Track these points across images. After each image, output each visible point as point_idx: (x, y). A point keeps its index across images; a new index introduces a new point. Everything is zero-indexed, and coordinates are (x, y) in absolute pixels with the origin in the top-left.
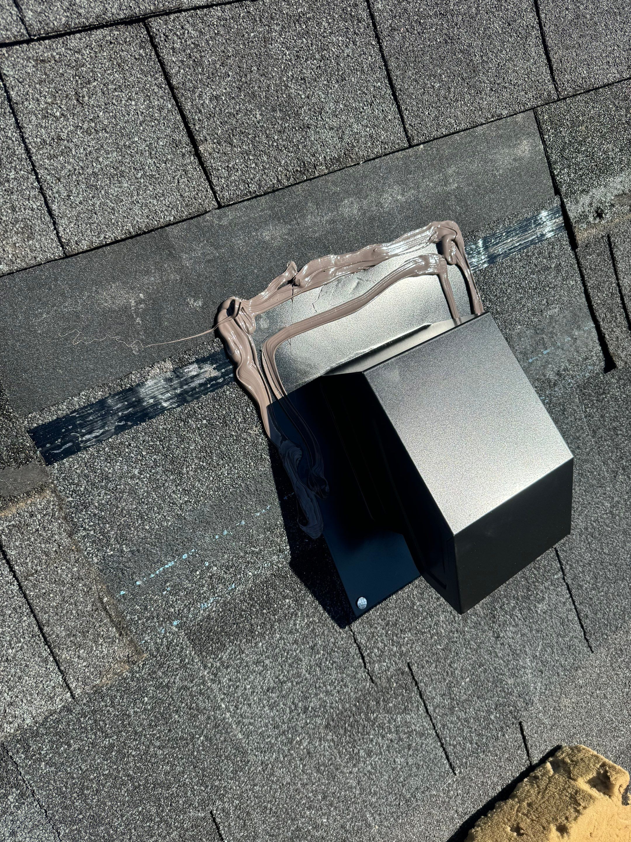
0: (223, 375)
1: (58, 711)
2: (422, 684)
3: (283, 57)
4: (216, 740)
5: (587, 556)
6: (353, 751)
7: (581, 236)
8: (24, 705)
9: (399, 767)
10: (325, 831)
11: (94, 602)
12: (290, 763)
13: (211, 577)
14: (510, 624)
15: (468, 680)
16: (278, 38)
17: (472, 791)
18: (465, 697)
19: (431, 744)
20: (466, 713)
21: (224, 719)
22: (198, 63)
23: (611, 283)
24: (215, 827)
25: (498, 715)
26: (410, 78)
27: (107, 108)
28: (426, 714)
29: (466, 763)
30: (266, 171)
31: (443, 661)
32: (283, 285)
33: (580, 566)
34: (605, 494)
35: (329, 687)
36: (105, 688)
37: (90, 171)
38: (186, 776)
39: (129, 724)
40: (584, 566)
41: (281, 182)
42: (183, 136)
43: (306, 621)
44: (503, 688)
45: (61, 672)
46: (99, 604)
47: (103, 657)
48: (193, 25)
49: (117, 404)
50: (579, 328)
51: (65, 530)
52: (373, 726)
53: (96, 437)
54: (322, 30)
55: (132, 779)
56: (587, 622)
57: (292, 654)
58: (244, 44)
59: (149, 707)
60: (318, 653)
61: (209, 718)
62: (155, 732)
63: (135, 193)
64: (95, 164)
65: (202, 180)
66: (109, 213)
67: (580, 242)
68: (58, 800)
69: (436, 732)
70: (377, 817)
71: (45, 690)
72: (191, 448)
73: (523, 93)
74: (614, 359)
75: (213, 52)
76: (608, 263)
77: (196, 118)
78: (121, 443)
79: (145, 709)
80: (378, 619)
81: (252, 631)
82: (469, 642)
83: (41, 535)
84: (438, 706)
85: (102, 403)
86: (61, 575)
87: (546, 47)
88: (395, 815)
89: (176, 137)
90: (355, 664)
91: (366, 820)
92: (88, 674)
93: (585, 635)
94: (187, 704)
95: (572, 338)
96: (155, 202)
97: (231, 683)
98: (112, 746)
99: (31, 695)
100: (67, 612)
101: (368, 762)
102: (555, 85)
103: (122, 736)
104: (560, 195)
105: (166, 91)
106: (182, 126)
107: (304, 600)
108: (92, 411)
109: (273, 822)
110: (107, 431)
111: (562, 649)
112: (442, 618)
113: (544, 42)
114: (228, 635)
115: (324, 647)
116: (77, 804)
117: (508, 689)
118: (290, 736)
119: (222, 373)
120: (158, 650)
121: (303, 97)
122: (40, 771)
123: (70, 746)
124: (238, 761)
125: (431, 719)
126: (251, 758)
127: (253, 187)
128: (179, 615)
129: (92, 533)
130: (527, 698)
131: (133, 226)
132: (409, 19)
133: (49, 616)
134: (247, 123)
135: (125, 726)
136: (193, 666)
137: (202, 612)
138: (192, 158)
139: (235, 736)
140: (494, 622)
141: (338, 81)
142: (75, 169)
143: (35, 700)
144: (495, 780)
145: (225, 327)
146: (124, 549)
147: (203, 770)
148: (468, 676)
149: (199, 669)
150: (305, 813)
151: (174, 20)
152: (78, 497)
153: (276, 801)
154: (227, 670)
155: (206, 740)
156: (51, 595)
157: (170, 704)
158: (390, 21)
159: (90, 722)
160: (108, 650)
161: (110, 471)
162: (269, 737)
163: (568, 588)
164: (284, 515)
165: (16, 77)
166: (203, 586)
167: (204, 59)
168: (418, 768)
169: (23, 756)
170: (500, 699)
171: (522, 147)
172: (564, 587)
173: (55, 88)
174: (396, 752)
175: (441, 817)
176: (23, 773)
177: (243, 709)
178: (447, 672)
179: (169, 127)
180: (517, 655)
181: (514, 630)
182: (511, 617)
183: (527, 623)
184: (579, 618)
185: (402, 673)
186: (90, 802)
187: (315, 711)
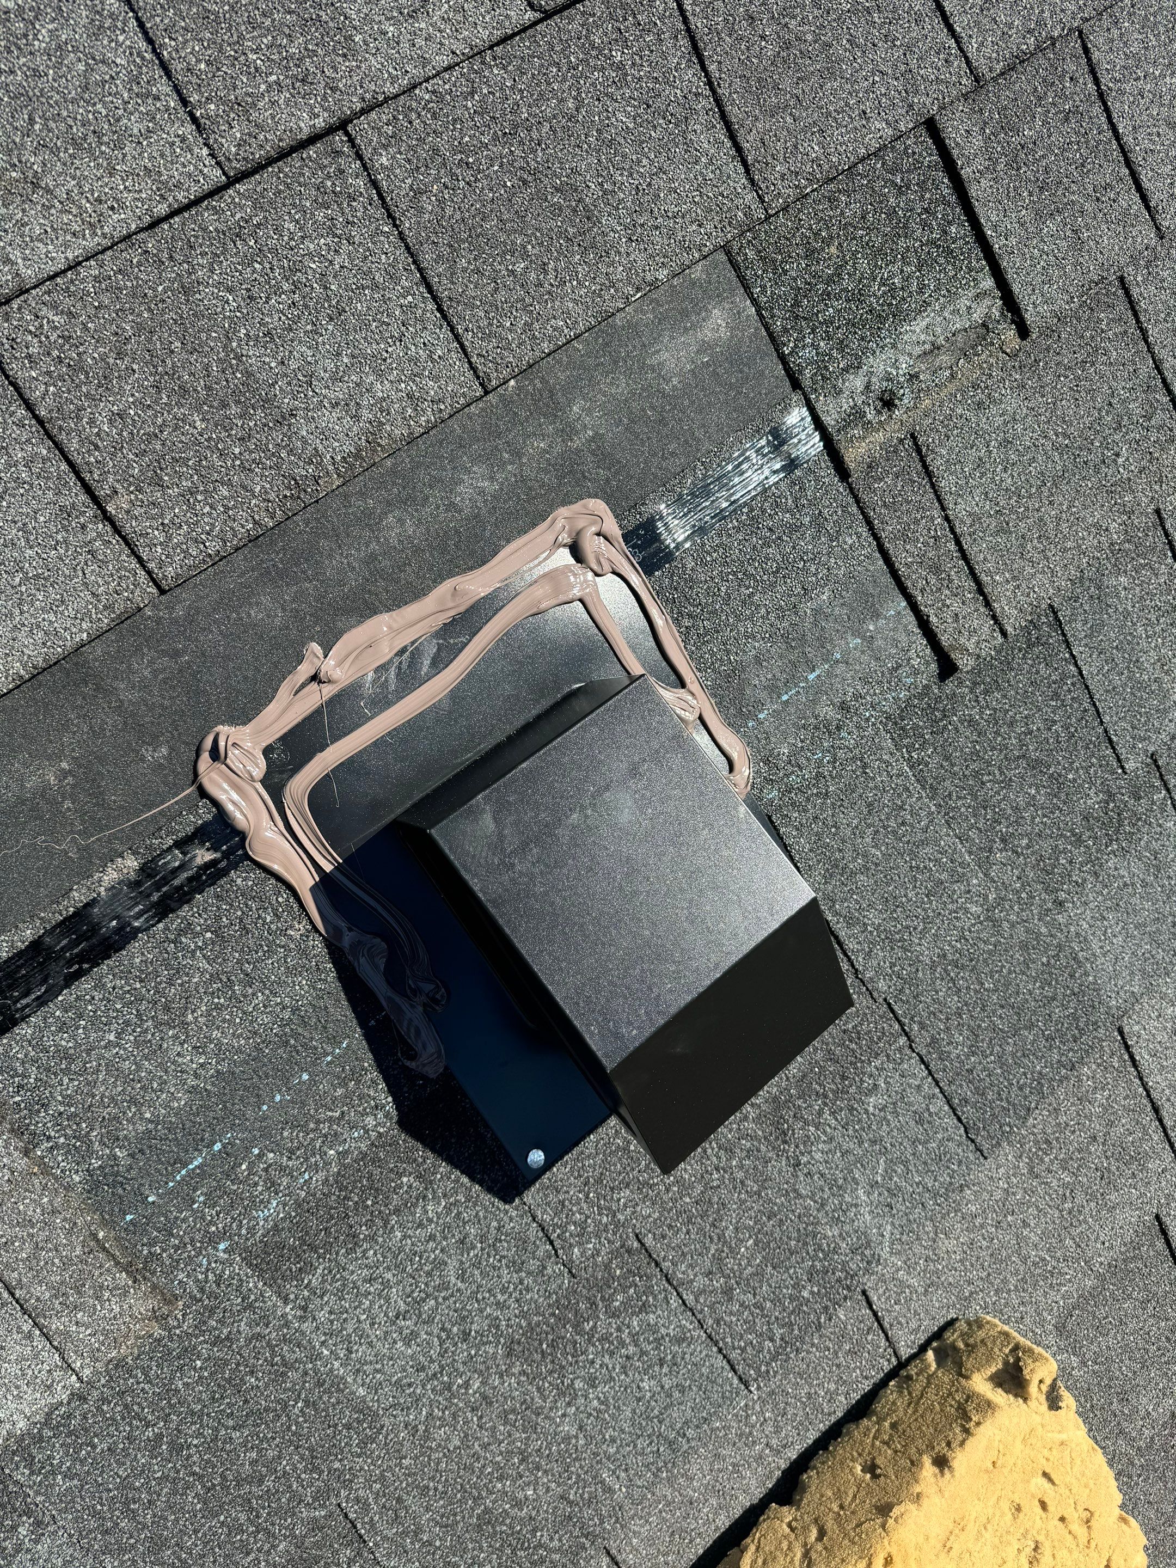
0: (226, 855)
1: (65, 1402)
2: (668, 1264)
3: (223, 309)
4: (324, 1403)
5: (953, 1002)
6: (563, 1383)
7: (853, 455)
8: (9, 1403)
9: (648, 1394)
10: (534, 1509)
11: (84, 1241)
12: (454, 1418)
13: (266, 1170)
14: (818, 1139)
15: (751, 1242)
16: (209, 277)
17: (791, 1411)
18: (750, 1270)
19: (701, 1352)
20: (755, 1295)
21: (331, 1370)
22: (78, 367)
23: (932, 519)
24: (349, 1525)
25: (815, 1289)
26: (464, 270)
28: (683, 1308)
29: (768, 1372)
30: (231, 512)
31: (699, 1221)
32: (303, 686)
33: (940, 1020)
34: (969, 892)
35: (499, 1296)
36: (130, 1358)
38: (284, 1463)
39: (179, 1402)
40: (948, 1019)
41: (260, 525)
42: (76, 495)
43: (444, 1204)
44: (820, 1246)
45: (56, 1348)
46: (92, 1243)
47: (115, 1317)
48: (54, 306)
49: (59, 942)
50: (876, 615)
51: (16, 1148)
52: (589, 1340)
53: (38, 998)
54: (286, 238)
55: (201, 1477)
56: (968, 1112)
57: (429, 1257)
58: (150, 310)
59: (206, 1374)
60: (474, 1247)
61: (306, 1373)
62: (222, 1407)
63: (17, 612)
65: (124, 557)
67: (852, 466)
68: (93, 1524)
69: (705, 1332)
70: (623, 1475)
71: (36, 1377)
72: (196, 980)
73: (694, 227)
74: (953, 656)
75: (98, 342)
76: (920, 484)
77: (92, 459)
78: (78, 998)
79: (200, 1377)
80: (568, 1178)
81: (353, 1235)
82: (742, 1182)
84: (703, 1292)
85: (36, 945)
86: (25, 1212)
87: (728, 125)
88: (654, 1469)
89: (65, 501)
90: (540, 1253)
91: (602, 1482)
92: (97, 1345)
93: (966, 1132)
94: (265, 1360)
95: (863, 638)
96: (52, 617)
97: (332, 1317)
98: (159, 1437)
99: (17, 1387)
100: (47, 1263)
101: (591, 1396)
102: (756, 191)
103: (172, 1421)
104: (801, 389)
105: (34, 429)
106: (72, 479)
107: (434, 1174)
108: (21, 961)
109: (442, 1507)
110: (53, 986)
111: (925, 1163)
113: (723, 116)
114: (314, 1249)
115: (481, 1237)
116: (123, 1524)
117: (829, 1246)
118: (446, 1378)
119: (223, 852)
120: (202, 1290)
121: (273, 365)
122: (57, 1488)
123: (94, 1447)
124: (364, 1429)
125: (693, 1314)
126: (386, 1421)
127: (213, 546)
128: (224, 1234)
129: (62, 1140)
130: (867, 1252)
131: (24, 667)
132: (445, 165)
133: (20, 1274)
134: (182, 442)
135: (171, 1406)
136: (264, 1302)
137: (261, 1223)
138: (101, 526)
139: (353, 1393)
140: (785, 1142)
141: (331, 319)
143: (26, 1393)
144: (832, 1387)
145: (211, 780)
146: (118, 1153)
147: (311, 1449)
148: (750, 1237)
149: (275, 1305)
150: (494, 1487)
151: (19, 309)
152: (29, 1093)
153: (441, 1476)
154: (322, 1299)
155: (307, 1406)
156: (17, 1244)
157: (238, 1364)
158: (409, 181)
159: (119, 1409)
160: (121, 1306)
161: (70, 1045)
162: (410, 1386)
163: (922, 1061)
164: (372, 1051)
166: (256, 1184)
167: (84, 357)
168: (682, 1392)
169: (27, 1472)
170: (817, 1263)
171: (710, 324)
172: (915, 1060)
174: (639, 1373)
175: (738, 1458)
176: (31, 1493)
177: (361, 1351)
178: (710, 1237)
179: (49, 488)
180: (840, 1188)
181: (826, 1147)
182: (817, 1129)
183: (851, 1132)
184: (951, 1107)
185: (629, 1251)
186: (141, 1519)
187: (482, 1336)
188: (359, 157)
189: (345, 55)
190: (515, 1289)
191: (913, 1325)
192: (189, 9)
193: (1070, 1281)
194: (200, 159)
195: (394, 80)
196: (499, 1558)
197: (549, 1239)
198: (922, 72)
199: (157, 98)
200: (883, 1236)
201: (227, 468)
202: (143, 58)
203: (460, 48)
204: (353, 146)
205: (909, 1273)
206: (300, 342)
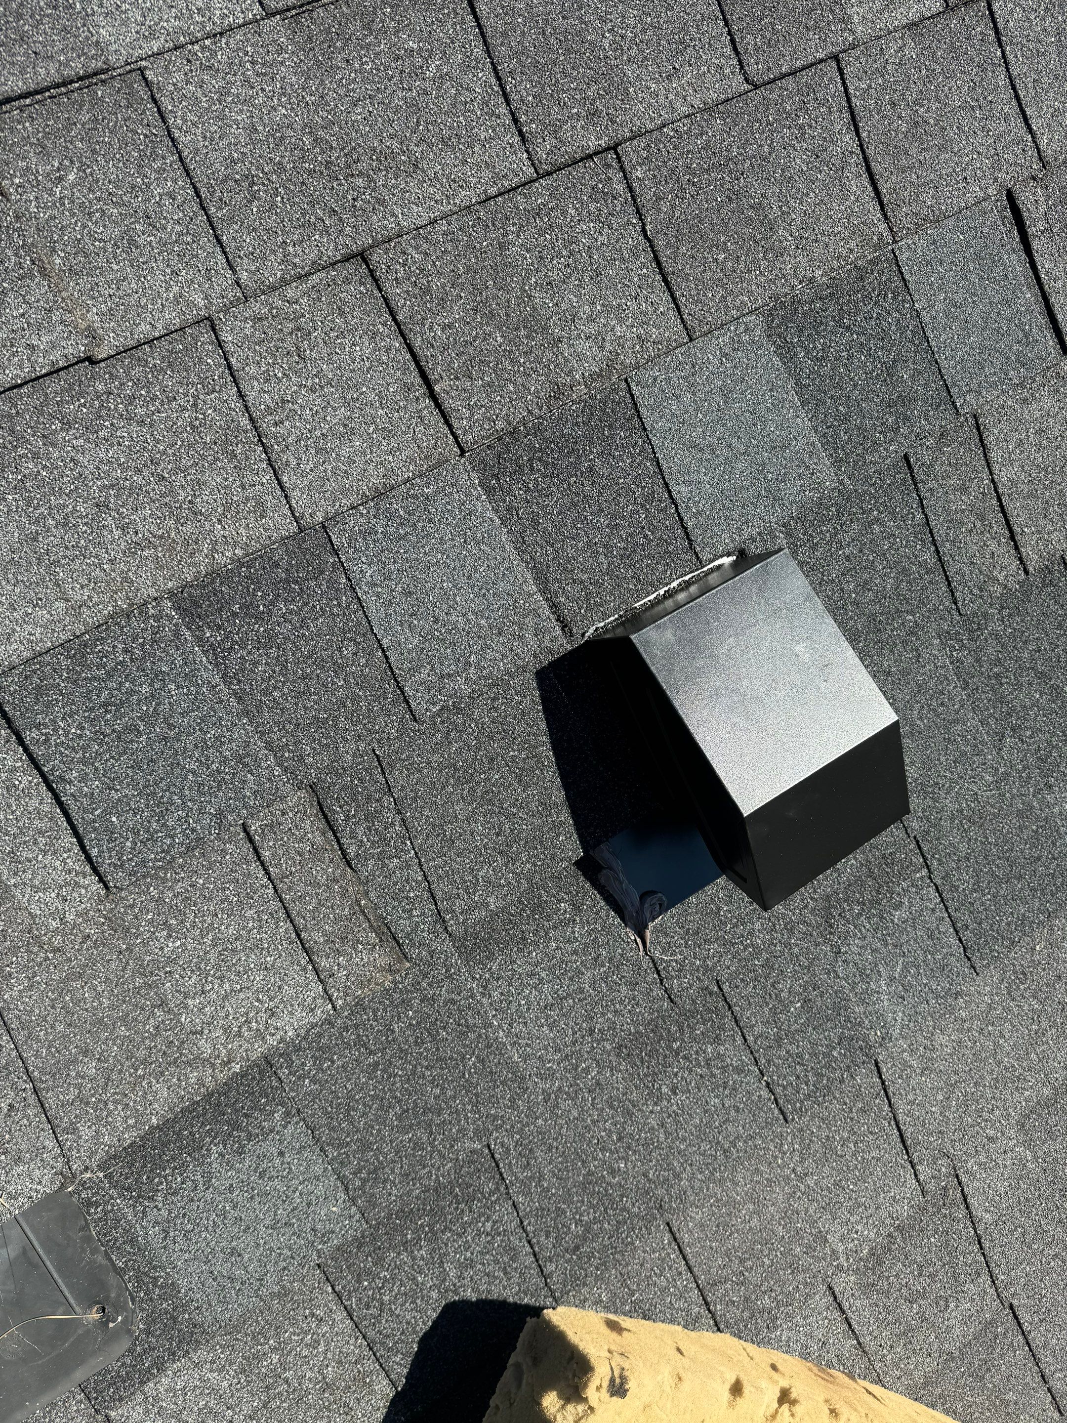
1: (320, 1023)
2: (737, 1008)
3: (523, 263)
4: (490, 1062)
5: (963, 847)
6: (653, 1086)
8: (285, 1016)
9: (713, 1109)
10: (623, 1178)
11: (350, 905)
12: (576, 1094)
14: (855, 935)
15: (799, 1005)
16: (516, 240)
18: (795, 1027)
19: (754, 1083)
20: (798, 1046)
21: (497, 1038)
22: (427, 291)
23: (982, 480)
24: (493, 1164)
25: (843, 1051)
26: (684, 255)
27: (331, 359)
28: (745, 1046)
29: (801, 1108)
30: (514, 403)
31: (763, 980)
33: (954, 860)
34: (985, 764)
35: (618, 1006)
36: (367, 999)
37: (318, 433)
38: (458, 1102)
39: (394, 1041)
40: (959, 860)
41: (531, 414)
42: (414, 377)
43: (586, 928)
44: (849, 1017)
45: (322, 981)
46: (356, 907)
47: (363, 965)
48: (417, 248)
52: (676, 1057)
54: (569, 220)
55: (400, 1101)
56: (967, 935)
57: (571, 966)
58: (476, 257)
59: (414, 1023)
61: (480, 1036)
62: (421, 1050)
63: (368, 451)
64: (322, 425)
65: (440, 425)
66: (342, 477)
68: (324, 1120)
69: (759, 1069)
70: (688, 1168)
71: (305, 1001)
75: (441, 274)
77: (429, 354)
79: (410, 1024)
81: (524, 939)
82: (797, 957)
83: (293, 834)
84: (761, 1036)
87: (871, 175)
88: (711, 1169)
89: (408, 379)
90: (649, 980)
91: (674, 1170)
92: (349, 984)
93: (965, 952)
94: (455, 1020)
96: (391, 458)
97: (503, 997)
98: (377, 1064)
99: (292, 1006)
100: (324, 916)
101: (672, 1101)
103: (387, 1053)
105: (393, 329)
106: (412, 366)
107: (583, 905)
109: (560, 1163)
112: (757, 926)
113: (869, 169)
114: (497, 944)
115: (610, 959)
116: (344, 1125)
117: (856, 1019)
118: (574, 1061)
120: (421, 959)
121: (551, 305)
122: (304, 1089)
123: (333, 1062)
124: (515, 1088)
126: (531, 1085)
127: (500, 425)
131: (369, 489)
132: (676, 182)
133: (306, 921)
134: (487, 349)
135: (389, 1043)
136: (460, 976)
138: (427, 401)
139: (510, 1058)
140: (831, 933)
141: (592, 278)
142: (303, 434)
143: (296, 1011)
144: (846, 1135)
147: (477, 1095)
148: (799, 1001)
149: (466, 980)
150: (597, 1155)
151: (394, 247)
153: (562, 1139)
154: (498, 982)
155: (478, 1061)
156: (307, 899)
157: (436, 1020)
158: (653, 190)
159: (353, 1037)
160: (369, 958)
162: (549, 1062)
163: (938, 890)
165: (235, 341)
167: (431, 284)
168: (737, 1110)
169: (287, 1072)
170: (845, 1031)
172: (932, 890)
173: (275, 346)
174: (708, 1090)
176: (287, 1089)
177: (518, 1028)
178: (770, 995)
179: (398, 369)
180: (867, 976)
181: (861, 943)
182: (855, 927)
183: (879, 935)
184: (955, 929)
185: (711, 993)
186: (357, 1124)
187: (602, 1034)
188: (622, 169)
189: (623, 100)
190: (629, 1003)
191: (911, 1097)
192: (526, 60)
193: (1031, 1087)
194: (521, 160)
195: (652, 119)
196: (595, 1212)
197: (656, 969)
198: (1005, 156)
199: (498, 117)
200: (896, 1020)
201: (514, 372)
202: (493, 89)
203: (697, 103)
204: (620, 162)
205: (911, 1056)
206: (570, 292)
